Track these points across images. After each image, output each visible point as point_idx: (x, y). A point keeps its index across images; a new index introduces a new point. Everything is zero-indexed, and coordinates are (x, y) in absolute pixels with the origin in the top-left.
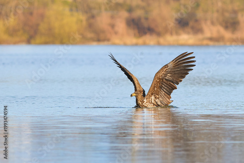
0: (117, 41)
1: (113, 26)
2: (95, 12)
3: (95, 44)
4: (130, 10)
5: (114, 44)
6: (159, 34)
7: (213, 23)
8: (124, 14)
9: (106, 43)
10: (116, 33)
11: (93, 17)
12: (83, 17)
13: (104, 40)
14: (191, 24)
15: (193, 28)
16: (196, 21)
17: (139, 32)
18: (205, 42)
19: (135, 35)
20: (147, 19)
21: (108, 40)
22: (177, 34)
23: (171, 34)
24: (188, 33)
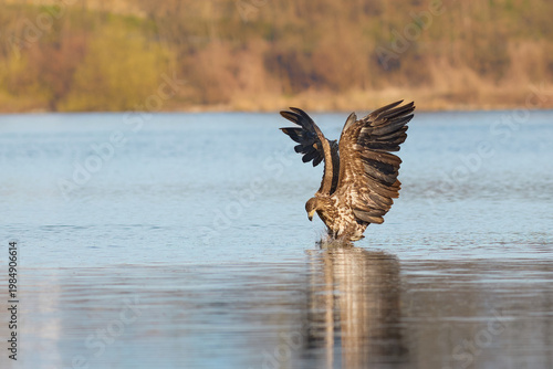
0: (244, 103)
1: (235, 71)
2: (196, 41)
3: (196, 109)
4: (272, 35)
5: (238, 111)
6: (336, 88)
7: (452, 63)
8: (260, 45)
9: (221, 107)
10: (243, 86)
11: (192, 51)
12: (170, 53)
13: (216, 102)
14: (405, 64)
15: (409, 74)
16: (417, 58)
17: (292, 85)
18: (437, 104)
19: (284, 91)
20: (309, 55)
21: (226, 101)
22: (376, 86)
23: (363, 87)
24: (400, 85)
